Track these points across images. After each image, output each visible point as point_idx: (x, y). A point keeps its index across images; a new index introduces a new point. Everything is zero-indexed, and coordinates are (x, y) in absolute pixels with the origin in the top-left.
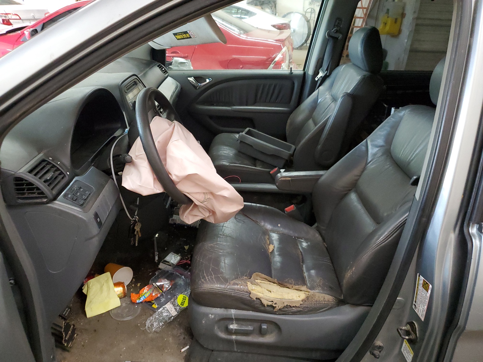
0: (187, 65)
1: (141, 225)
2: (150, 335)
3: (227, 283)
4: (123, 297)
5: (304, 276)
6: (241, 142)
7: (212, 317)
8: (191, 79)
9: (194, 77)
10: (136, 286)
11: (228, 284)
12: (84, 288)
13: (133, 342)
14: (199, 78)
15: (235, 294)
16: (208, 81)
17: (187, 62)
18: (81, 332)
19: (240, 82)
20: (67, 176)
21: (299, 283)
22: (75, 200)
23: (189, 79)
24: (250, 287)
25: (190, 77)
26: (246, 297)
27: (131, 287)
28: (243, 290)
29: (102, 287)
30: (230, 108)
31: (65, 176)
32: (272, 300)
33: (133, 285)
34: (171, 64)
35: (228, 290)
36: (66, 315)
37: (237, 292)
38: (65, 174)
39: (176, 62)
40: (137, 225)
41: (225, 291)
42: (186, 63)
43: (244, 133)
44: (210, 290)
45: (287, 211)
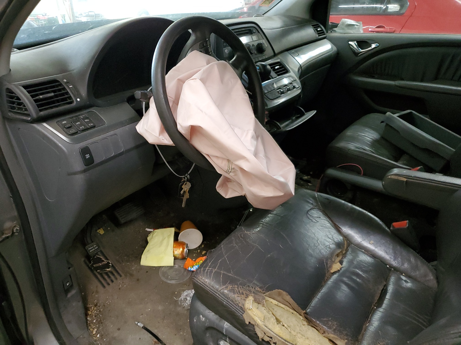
0: (355, 28)
1: (190, 186)
2: (179, 309)
3: (223, 285)
4: (180, 258)
5: (364, 327)
6: (387, 125)
7: (202, 319)
8: (353, 44)
9: (357, 42)
10: (201, 252)
11: (224, 287)
12: (150, 235)
13: (160, 308)
14: (362, 43)
15: (228, 304)
16: (373, 46)
17: (357, 24)
18: (126, 276)
19: (416, 50)
20: (75, 103)
21: (345, 332)
22: (66, 128)
23: (350, 43)
24: (249, 304)
25: (352, 40)
26: (239, 314)
27: (196, 252)
28: (237, 304)
29: (163, 240)
30: (394, 83)
31: (71, 103)
32: (272, 337)
33: (199, 251)
34: (336, 26)
35: (221, 295)
36: (90, 251)
37: (230, 302)
38: (74, 99)
39: (343, 23)
40: (186, 184)
41: (217, 295)
42: (356, 26)
43: (395, 116)
44: (202, 285)
45: (393, 227)
